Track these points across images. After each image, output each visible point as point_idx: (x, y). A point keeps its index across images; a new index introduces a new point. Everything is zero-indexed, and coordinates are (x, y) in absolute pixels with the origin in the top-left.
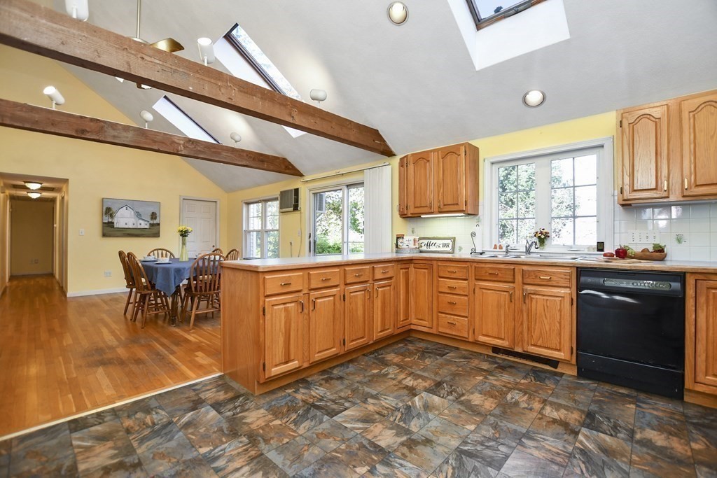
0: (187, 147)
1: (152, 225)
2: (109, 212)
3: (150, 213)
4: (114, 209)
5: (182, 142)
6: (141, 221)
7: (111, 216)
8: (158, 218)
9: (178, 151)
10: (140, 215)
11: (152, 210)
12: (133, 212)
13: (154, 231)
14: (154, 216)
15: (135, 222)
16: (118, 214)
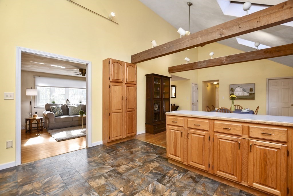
0: (227, 60)
1: (250, 94)
2: (232, 90)
3: (250, 89)
4: (234, 89)
5: (225, 59)
6: (245, 93)
7: (233, 91)
8: (254, 91)
9: (223, 63)
10: (245, 90)
11: (250, 87)
12: (241, 89)
13: (252, 97)
14: (251, 90)
15: (242, 93)
16: (236, 90)
